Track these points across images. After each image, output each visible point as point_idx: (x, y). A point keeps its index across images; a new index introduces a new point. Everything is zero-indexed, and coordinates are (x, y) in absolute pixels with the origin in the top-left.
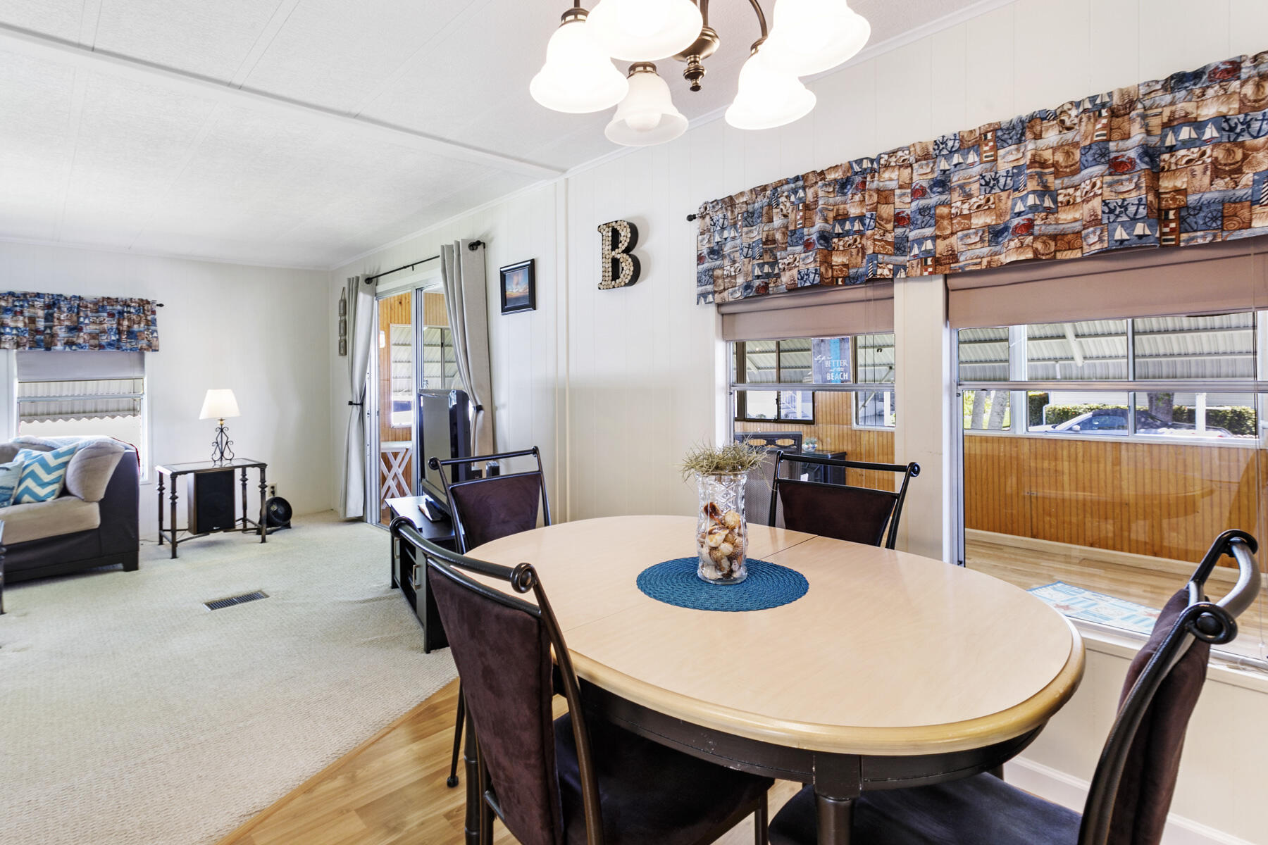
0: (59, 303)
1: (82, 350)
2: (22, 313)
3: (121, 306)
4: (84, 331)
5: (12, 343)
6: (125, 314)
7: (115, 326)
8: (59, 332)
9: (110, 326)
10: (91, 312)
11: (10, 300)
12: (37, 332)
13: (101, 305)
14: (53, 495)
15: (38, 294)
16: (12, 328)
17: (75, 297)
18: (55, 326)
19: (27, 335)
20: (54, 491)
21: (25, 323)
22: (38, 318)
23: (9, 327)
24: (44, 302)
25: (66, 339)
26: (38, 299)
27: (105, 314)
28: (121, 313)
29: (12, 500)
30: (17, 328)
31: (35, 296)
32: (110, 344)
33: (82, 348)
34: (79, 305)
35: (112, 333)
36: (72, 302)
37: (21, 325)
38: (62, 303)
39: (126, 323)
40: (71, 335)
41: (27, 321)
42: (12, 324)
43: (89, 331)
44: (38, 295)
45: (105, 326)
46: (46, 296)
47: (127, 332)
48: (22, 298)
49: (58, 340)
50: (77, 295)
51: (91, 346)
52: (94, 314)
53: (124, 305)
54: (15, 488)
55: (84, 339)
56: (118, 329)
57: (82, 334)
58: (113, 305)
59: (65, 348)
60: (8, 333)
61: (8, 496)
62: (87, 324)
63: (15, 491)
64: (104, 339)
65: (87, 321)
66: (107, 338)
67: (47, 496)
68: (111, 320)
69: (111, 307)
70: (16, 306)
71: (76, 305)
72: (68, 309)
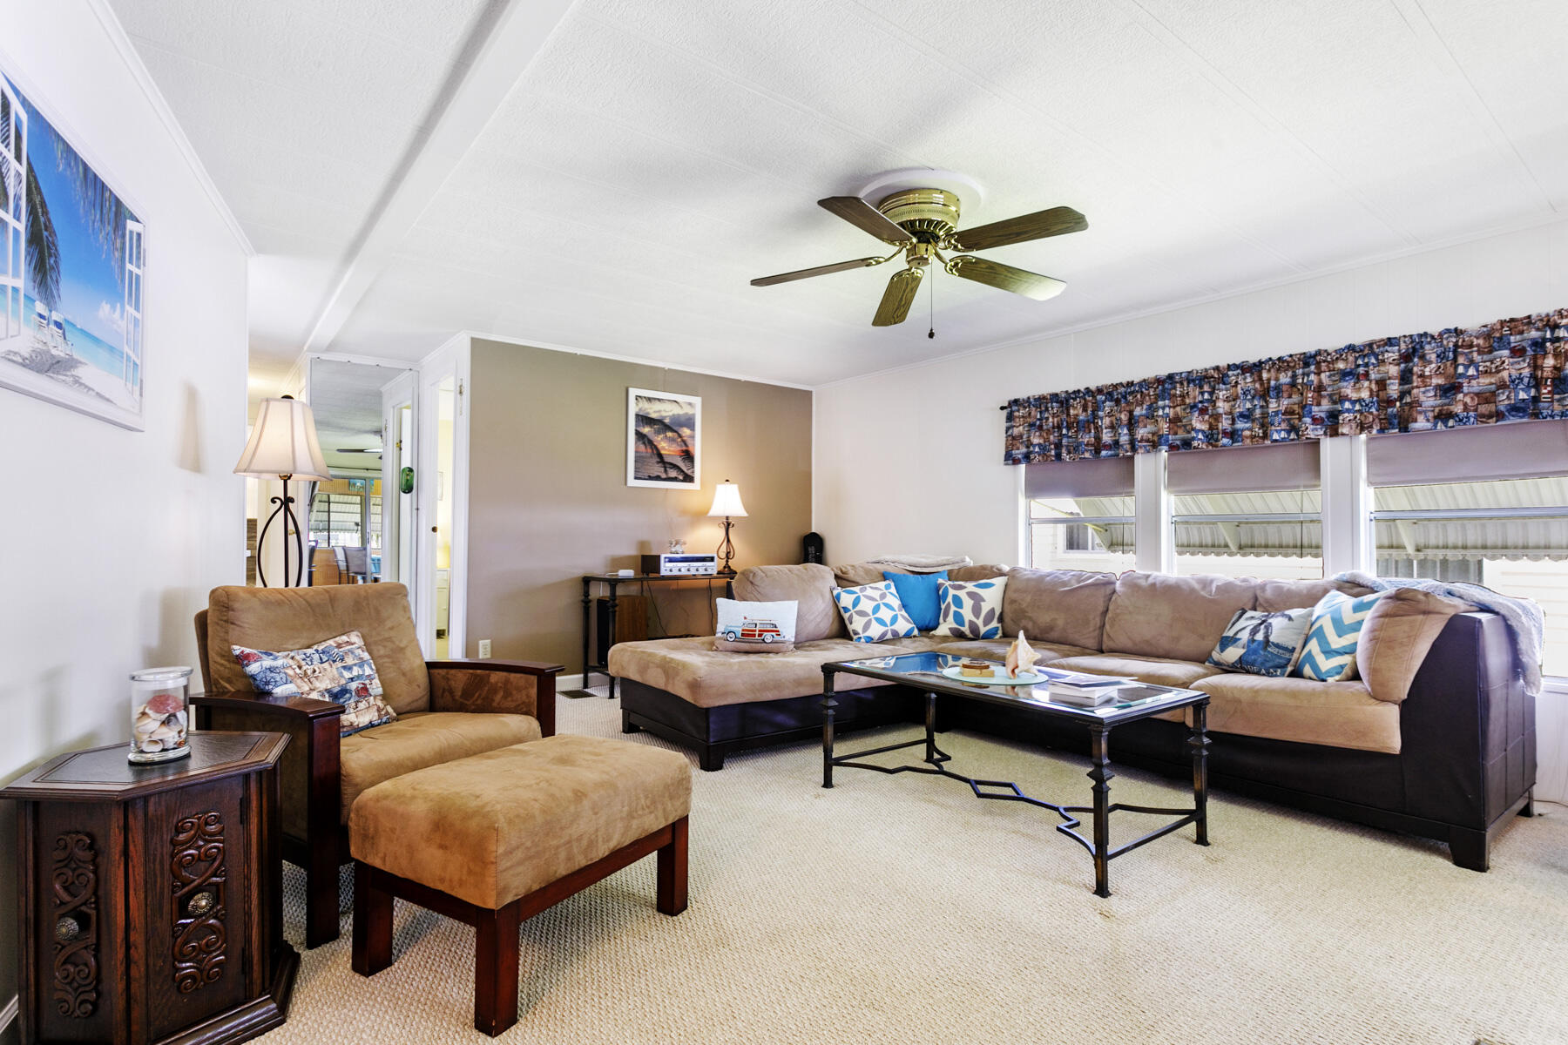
0: (1422, 348)
1: (1465, 427)
2: (1367, 375)
3: (1538, 329)
4: (1465, 389)
5: (1354, 426)
6: (1548, 344)
7: (1526, 372)
8: (1422, 398)
9: (1515, 374)
10: (1479, 353)
11: (1351, 359)
12: (1390, 402)
13: (1495, 337)
14: (1338, 673)
15: (1389, 339)
16: (1354, 402)
17: (1448, 331)
18: (1413, 388)
19: (1373, 410)
20: (1342, 667)
21: (1371, 390)
22: (1389, 378)
23: (1349, 400)
24: (1399, 351)
25: (1437, 410)
26: (1389, 349)
27: (1506, 352)
28: (1539, 345)
29: (1290, 669)
30: (1359, 400)
31: (1386, 344)
32: (1516, 409)
33: (1461, 420)
34: (1456, 346)
35: (1521, 386)
36: (1445, 342)
37: (1365, 394)
38: (1427, 347)
39: (1550, 362)
40: (1447, 401)
41: (1374, 386)
42: (1354, 396)
43: (1476, 389)
44: (1390, 342)
45: (1505, 374)
46: (1402, 339)
47: (1553, 380)
48: (1366, 352)
49: (1420, 413)
50: (1452, 327)
51: (1483, 416)
52: (1486, 357)
53: (1545, 326)
54: (1298, 650)
55: (1465, 405)
56: (1533, 376)
57: (1460, 396)
58: (1521, 333)
59: (1435, 425)
60: (1348, 411)
61: (1283, 662)
62: (1471, 378)
63: (1295, 655)
64: (1503, 400)
65: (1471, 371)
66: (1508, 398)
67: (1330, 673)
68: (1518, 363)
69: (1518, 337)
70: (1359, 366)
71: (1451, 345)
72: (1438, 356)
